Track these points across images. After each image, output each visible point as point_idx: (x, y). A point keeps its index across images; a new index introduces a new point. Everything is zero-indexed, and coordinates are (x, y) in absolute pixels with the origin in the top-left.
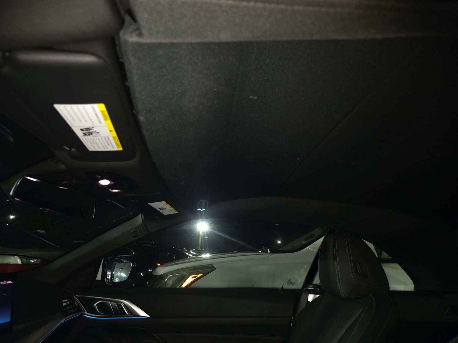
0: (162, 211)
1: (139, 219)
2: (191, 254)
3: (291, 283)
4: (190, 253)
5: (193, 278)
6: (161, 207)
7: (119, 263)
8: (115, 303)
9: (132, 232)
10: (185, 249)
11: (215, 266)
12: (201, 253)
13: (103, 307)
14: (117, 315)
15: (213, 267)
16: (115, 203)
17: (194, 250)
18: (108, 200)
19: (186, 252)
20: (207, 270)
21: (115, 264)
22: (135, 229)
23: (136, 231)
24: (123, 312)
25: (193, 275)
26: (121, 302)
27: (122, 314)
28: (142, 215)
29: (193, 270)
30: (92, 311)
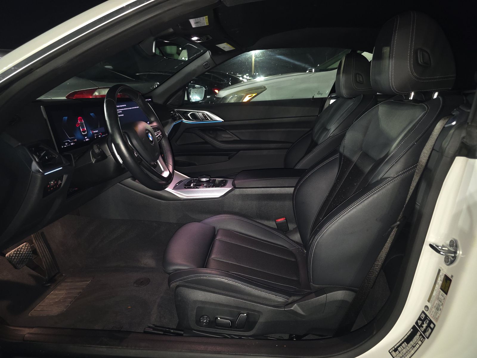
0: (224, 49)
1: (208, 55)
2: (245, 78)
3: (320, 94)
4: (243, 78)
5: (249, 97)
6: (224, 46)
7: (193, 88)
8: (201, 113)
9: (205, 65)
10: (239, 74)
11: (266, 87)
12: (254, 77)
13: (194, 116)
14: (203, 121)
15: (265, 87)
16: (192, 45)
17: (247, 75)
18: (188, 44)
19: (240, 77)
20: (260, 90)
21: (190, 90)
22: (206, 63)
23: (207, 64)
24: (206, 118)
25: (249, 95)
26: (204, 113)
27: (206, 120)
28: (210, 51)
29: (249, 91)
30: (188, 119)
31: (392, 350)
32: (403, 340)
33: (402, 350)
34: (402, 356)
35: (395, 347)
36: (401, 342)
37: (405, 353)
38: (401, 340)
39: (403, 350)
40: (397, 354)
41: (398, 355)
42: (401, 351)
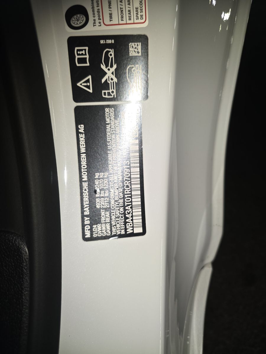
31: (87, 228)
32: (85, 178)
33: (109, 197)
34: (122, 209)
35: (87, 213)
36: (85, 185)
37: (121, 194)
38: (81, 181)
39: (112, 195)
40: (108, 220)
41: (113, 217)
42: (109, 203)
